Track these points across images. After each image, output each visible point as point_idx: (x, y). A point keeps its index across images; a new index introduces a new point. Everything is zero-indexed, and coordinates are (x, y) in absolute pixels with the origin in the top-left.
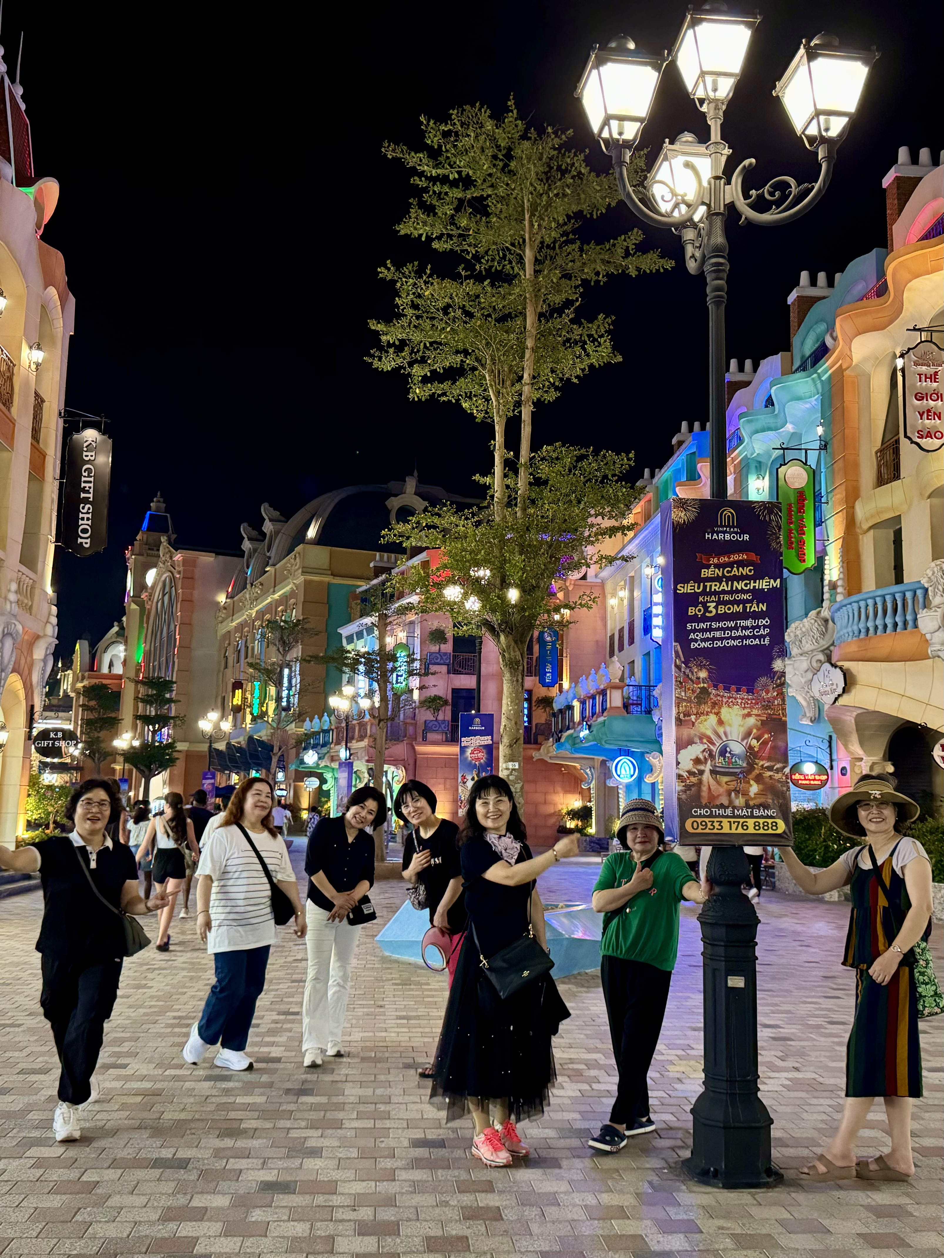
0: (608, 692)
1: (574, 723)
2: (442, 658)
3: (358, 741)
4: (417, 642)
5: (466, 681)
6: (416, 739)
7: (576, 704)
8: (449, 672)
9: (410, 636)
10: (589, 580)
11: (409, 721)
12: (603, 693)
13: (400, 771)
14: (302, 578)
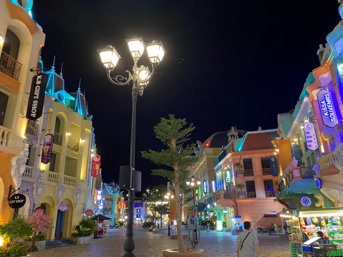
0: (293, 171)
1: (284, 186)
2: (241, 171)
3: (218, 200)
4: (232, 167)
5: (250, 178)
6: (236, 198)
7: (284, 179)
8: (244, 176)
9: (231, 166)
10: (284, 139)
11: (233, 192)
12: (292, 172)
13: (232, 209)
14: (206, 157)
